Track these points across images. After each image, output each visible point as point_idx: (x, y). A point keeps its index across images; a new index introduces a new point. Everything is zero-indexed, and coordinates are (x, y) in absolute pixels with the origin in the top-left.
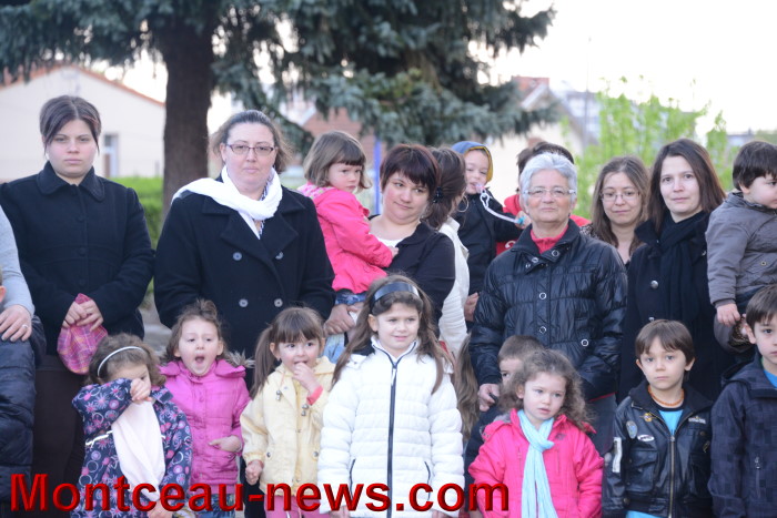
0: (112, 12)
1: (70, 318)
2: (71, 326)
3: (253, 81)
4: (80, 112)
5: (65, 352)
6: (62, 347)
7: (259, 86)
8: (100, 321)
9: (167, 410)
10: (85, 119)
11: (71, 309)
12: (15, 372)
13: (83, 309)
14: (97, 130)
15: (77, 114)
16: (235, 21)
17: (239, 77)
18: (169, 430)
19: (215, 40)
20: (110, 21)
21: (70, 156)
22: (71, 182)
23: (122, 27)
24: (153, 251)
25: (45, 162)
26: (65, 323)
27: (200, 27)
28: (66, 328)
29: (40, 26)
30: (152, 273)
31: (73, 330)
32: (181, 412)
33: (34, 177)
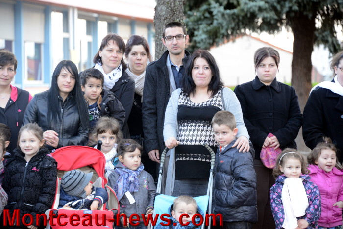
0: (271, 10)
1: (265, 144)
2: (266, 147)
3: (334, 39)
4: (271, 54)
5: (263, 158)
6: (262, 156)
7: (337, 41)
8: (278, 145)
9: (309, 184)
10: (272, 57)
11: (266, 140)
12: (247, 166)
13: (271, 140)
14: (278, 61)
15: (269, 55)
16: (326, 12)
17: (327, 37)
18: (310, 193)
19: (316, 21)
20: (271, 15)
21: (266, 73)
22: (266, 84)
23: (276, 17)
24: (301, 115)
25: (256, 76)
26: (263, 146)
27: (310, 16)
28: (264, 148)
29: (241, 18)
30: (301, 124)
31: (267, 149)
32: (315, 185)
33: (251, 82)
